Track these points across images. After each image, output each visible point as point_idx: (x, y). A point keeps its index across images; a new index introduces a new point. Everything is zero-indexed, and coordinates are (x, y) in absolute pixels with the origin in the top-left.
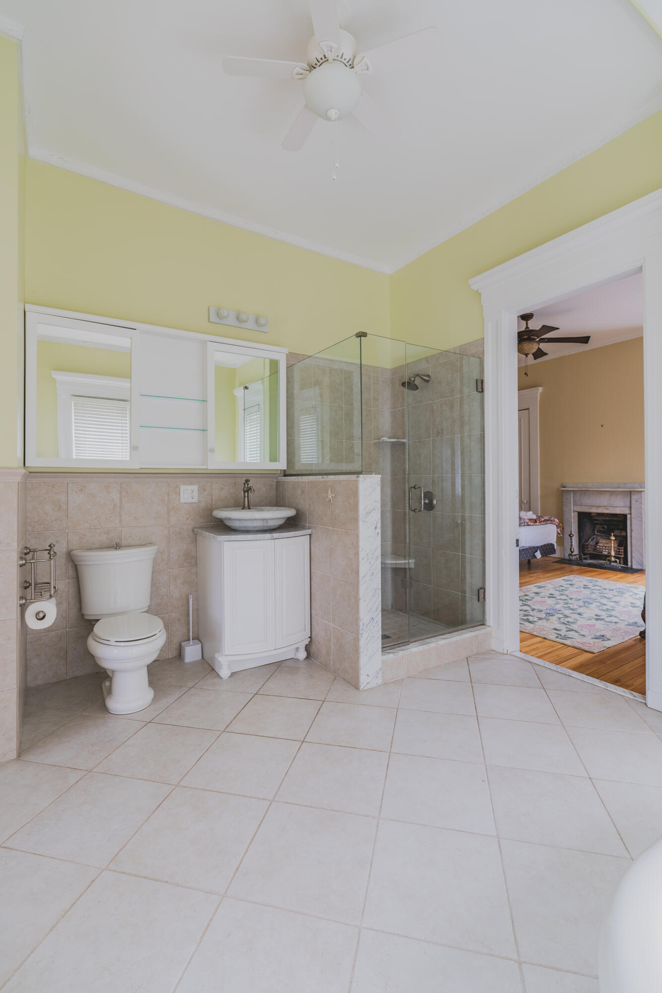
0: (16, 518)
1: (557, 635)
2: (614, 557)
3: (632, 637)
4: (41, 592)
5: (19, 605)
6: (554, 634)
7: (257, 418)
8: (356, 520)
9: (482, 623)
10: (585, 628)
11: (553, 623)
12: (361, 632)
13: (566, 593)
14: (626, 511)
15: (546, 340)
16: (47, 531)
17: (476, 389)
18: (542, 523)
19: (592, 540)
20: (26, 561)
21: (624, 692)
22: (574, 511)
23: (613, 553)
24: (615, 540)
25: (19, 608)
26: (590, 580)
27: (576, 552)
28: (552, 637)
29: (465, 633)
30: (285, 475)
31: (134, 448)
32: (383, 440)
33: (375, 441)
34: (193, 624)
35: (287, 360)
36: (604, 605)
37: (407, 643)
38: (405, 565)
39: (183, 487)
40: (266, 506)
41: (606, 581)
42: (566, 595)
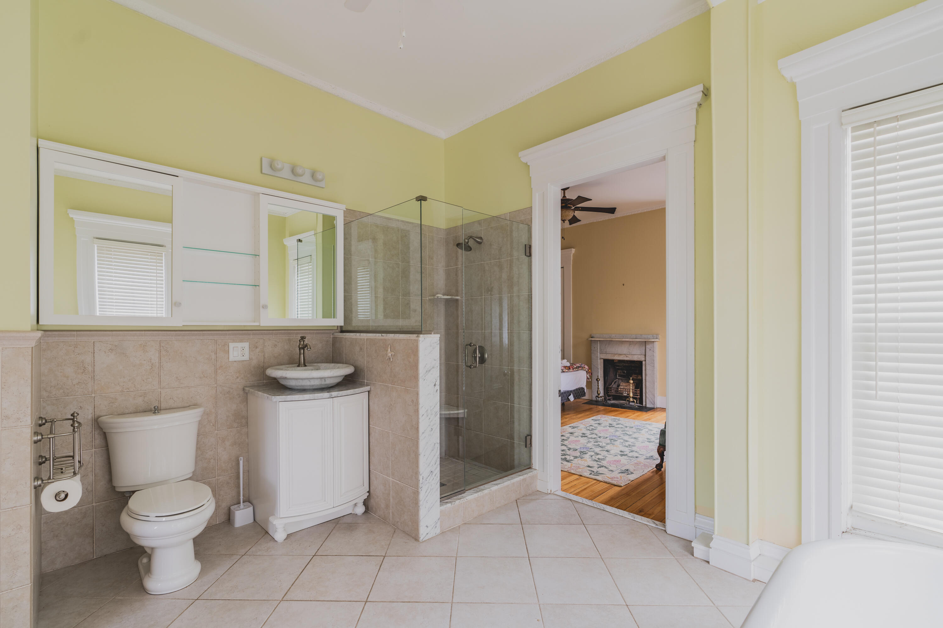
0: (29, 389)
1: (590, 472)
2: (633, 398)
3: (650, 469)
4: (62, 469)
5: (33, 487)
6: (588, 471)
7: (308, 269)
8: (415, 378)
9: (528, 467)
10: (613, 464)
11: (586, 461)
12: (420, 485)
13: (595, 432)
14: (642, 358)
15: (580, 208)
16: (68, 396)
17: (524, 254)
18: (575, 370)
19: (614, 384)
20: (42, 436)
21: (648, 522)
22: (600, 359)
23: (631, 395)
24: (633, 383)
25: (33, 490)
26: (614, 419)
27: (602, 394)
28: (587, 474)
29: (515, 478)
30: (342, 331)
31: (175, 304)
32: (438, 297)
33: (430, 297)
34: (243, 486)
35: (344, 217)
36: (627, 441)
37: (463, 491)
38: (458, 415)
39: (232, 345)
40: (322, 363)
41: (627, 420)
42: (596, 434)
